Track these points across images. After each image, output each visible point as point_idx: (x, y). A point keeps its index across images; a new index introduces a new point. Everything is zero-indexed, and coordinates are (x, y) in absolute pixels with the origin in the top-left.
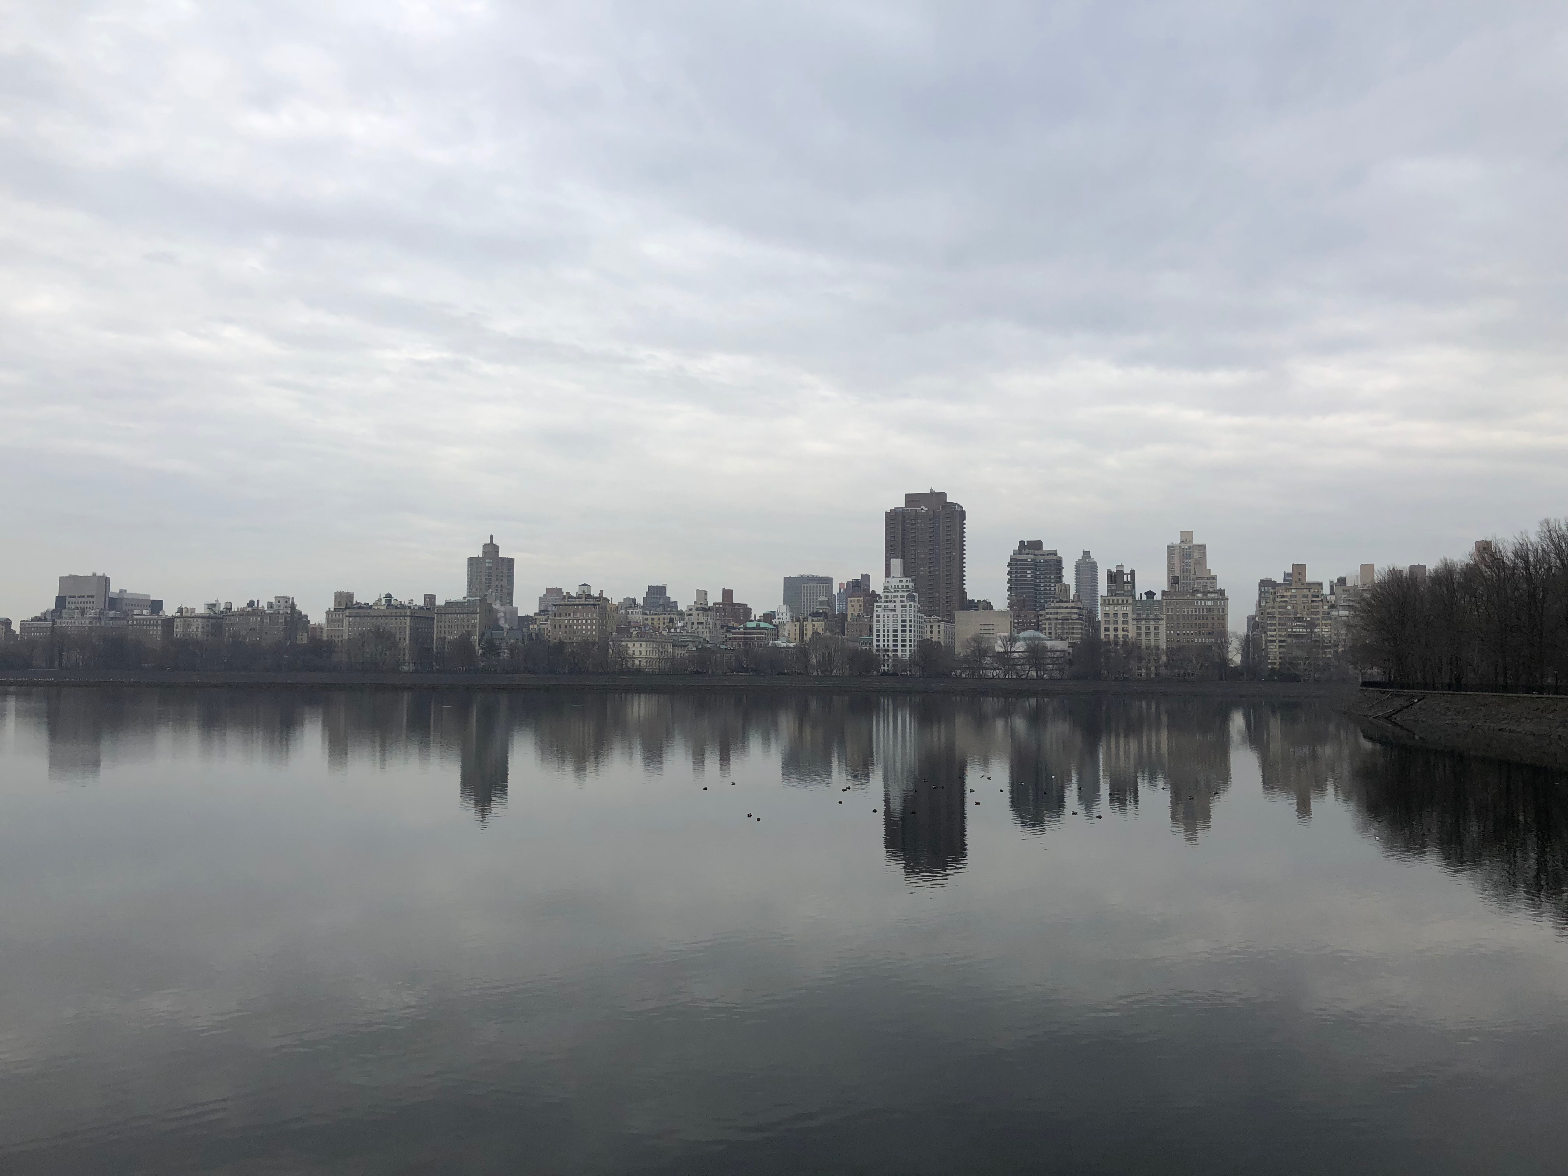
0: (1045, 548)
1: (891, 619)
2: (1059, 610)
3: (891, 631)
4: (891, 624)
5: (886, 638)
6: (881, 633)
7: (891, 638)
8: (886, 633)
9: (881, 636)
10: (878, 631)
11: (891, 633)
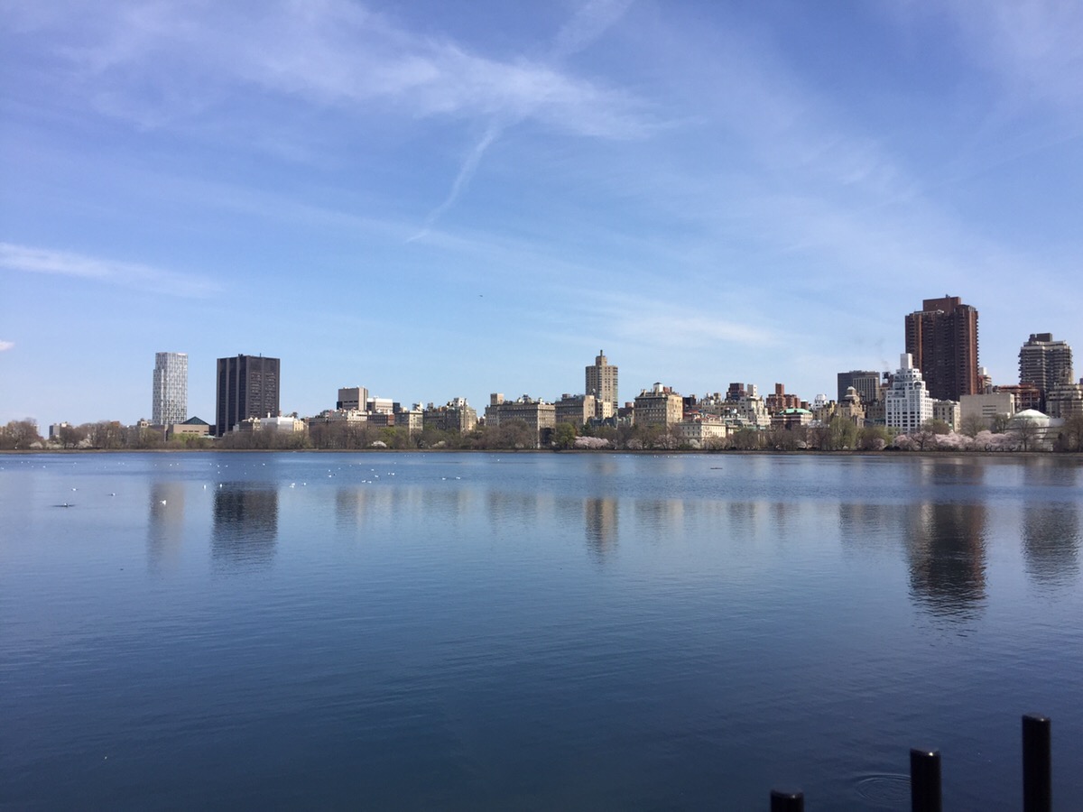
0: (1055, 339)
1: (901, 403)
2: (1062, 392)
3: (901, 413)
4: (901, 407)
5: (897, 419)
6: (893, 415)
7: (901, 419)
8: (897, 415)
9: (893, 417)
10: (890, 413)
11: (901, 415)
